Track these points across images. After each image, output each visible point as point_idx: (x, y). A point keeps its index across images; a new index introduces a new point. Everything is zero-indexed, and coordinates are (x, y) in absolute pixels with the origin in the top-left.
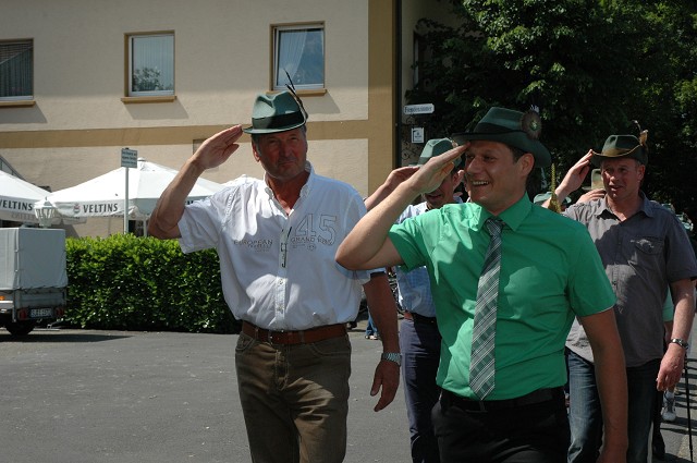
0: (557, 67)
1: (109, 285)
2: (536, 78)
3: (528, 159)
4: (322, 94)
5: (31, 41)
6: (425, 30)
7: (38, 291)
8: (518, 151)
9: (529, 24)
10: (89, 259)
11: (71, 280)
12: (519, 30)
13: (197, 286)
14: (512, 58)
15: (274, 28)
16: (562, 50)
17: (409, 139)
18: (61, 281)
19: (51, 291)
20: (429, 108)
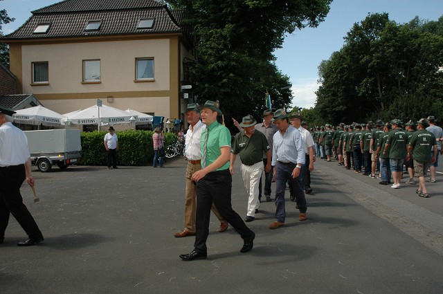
0: (231, 75)
1: (94, 149)
2: (224, 78)
3: (216, 113)
4: (153, 81)
5: (48, 62)
6: (186, 61)
7: (73, 153)
8: (214, 111)
9: (222, 60)
10: (87, 140)
11: (83, 148)
12: (219, 62)
13: (128, 149)
14: (217, 71)
15: (136, 59)
16: (233, 70)
17: (183, 97)
18: (79, 148)
19: (77, 152)
20: (190, 87)
